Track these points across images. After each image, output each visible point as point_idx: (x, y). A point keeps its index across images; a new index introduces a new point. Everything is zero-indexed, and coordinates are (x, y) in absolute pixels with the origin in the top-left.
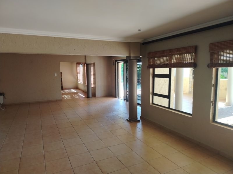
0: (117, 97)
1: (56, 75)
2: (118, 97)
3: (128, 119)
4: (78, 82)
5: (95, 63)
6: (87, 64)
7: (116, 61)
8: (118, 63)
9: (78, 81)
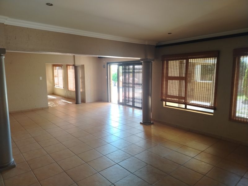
0: (109, 102)
1: (41, 79)
2: (111, 102)
3: (142, 122)
4: (55, 87)
5: (84, 65)
6: (76, 66)
7: (108, 63)
8: (110, 65)
9: (55, 85)
